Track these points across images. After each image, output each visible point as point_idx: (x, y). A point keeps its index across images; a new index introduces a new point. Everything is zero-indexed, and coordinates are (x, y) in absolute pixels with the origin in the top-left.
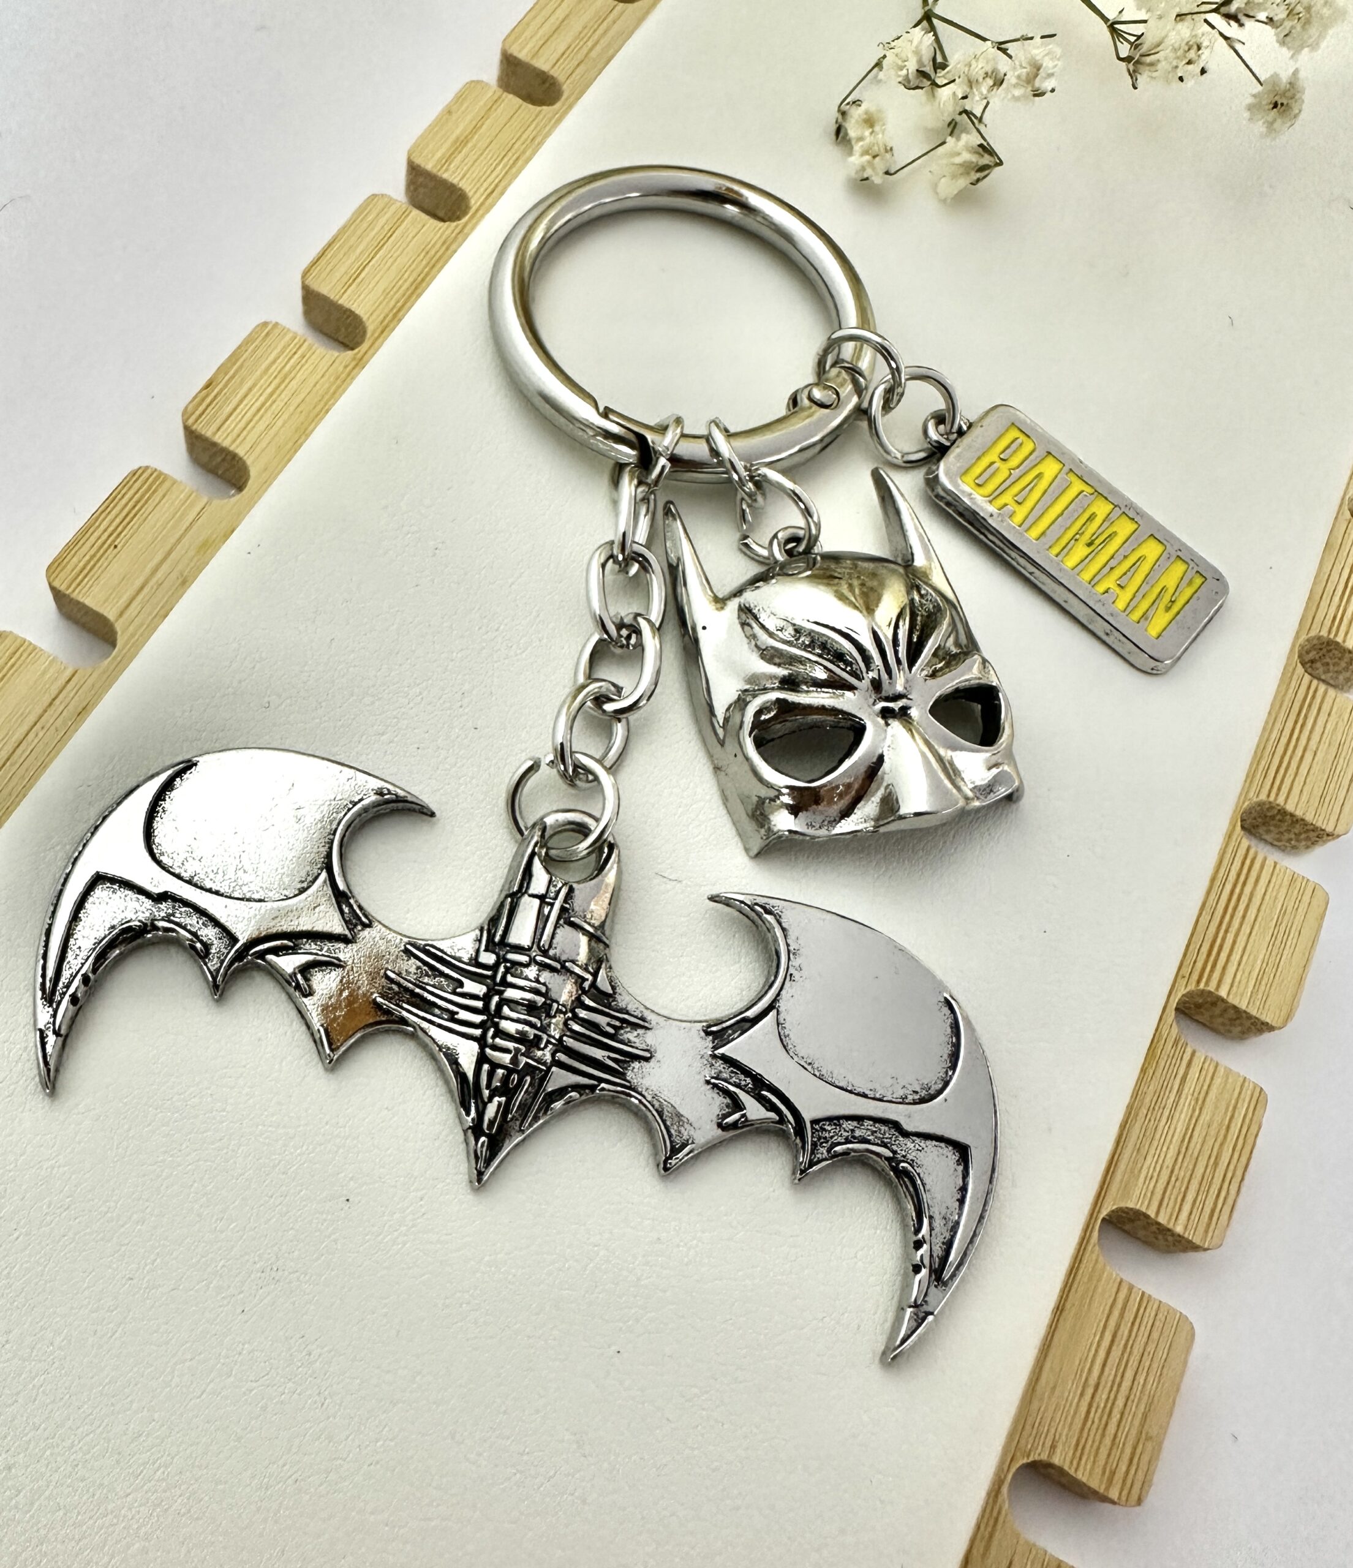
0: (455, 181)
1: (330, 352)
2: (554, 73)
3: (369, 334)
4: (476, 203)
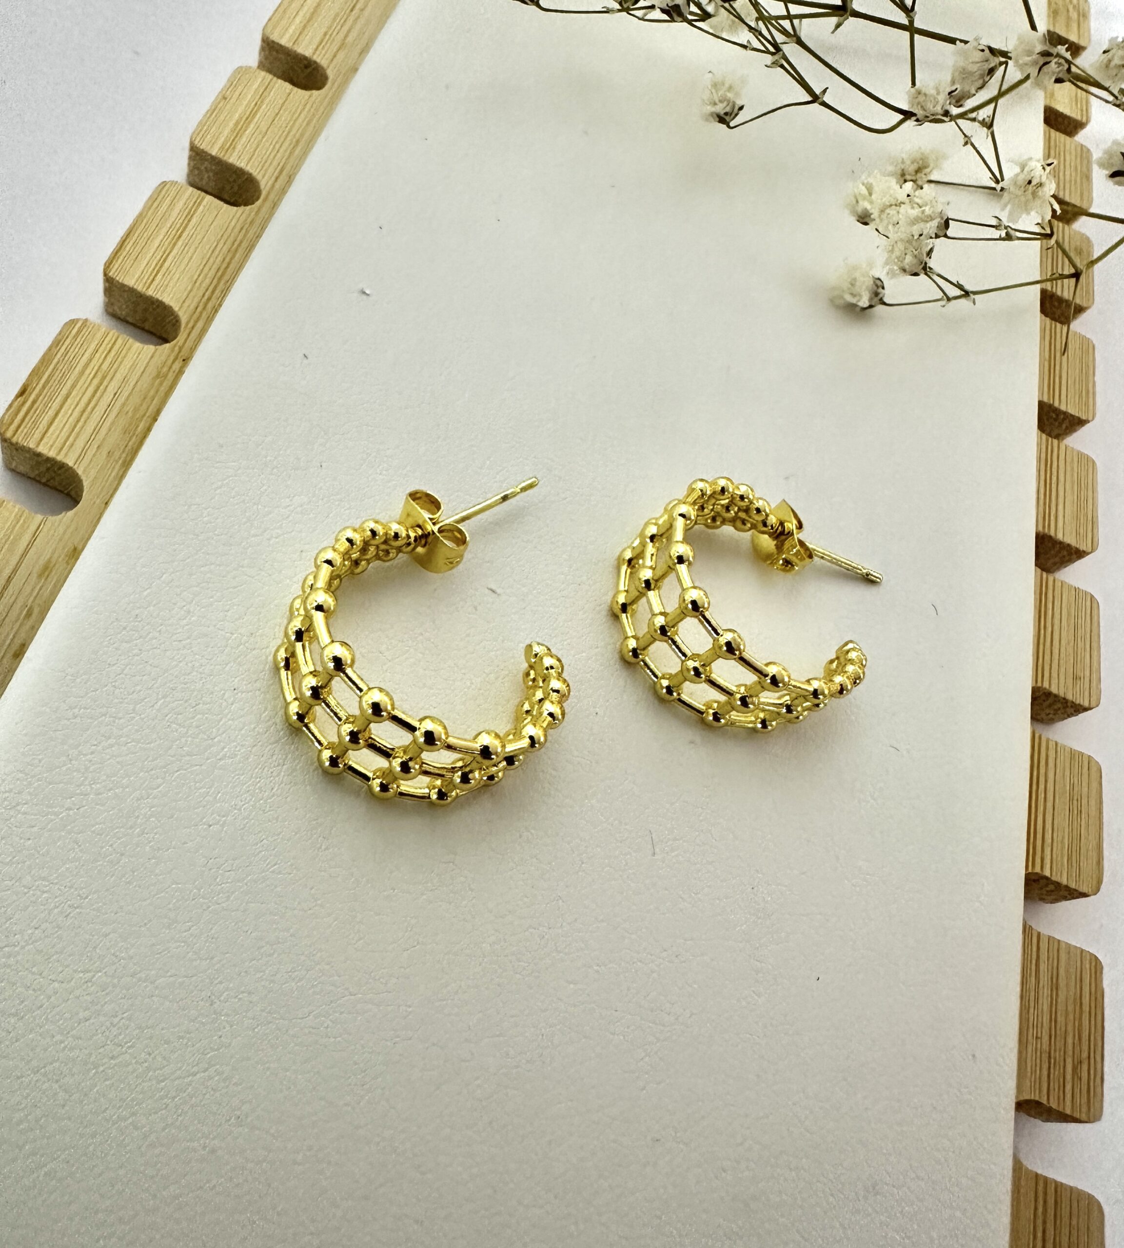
0: (241, 164)
1: (146, 346)
3: (183, 326)
4: (266, 186)
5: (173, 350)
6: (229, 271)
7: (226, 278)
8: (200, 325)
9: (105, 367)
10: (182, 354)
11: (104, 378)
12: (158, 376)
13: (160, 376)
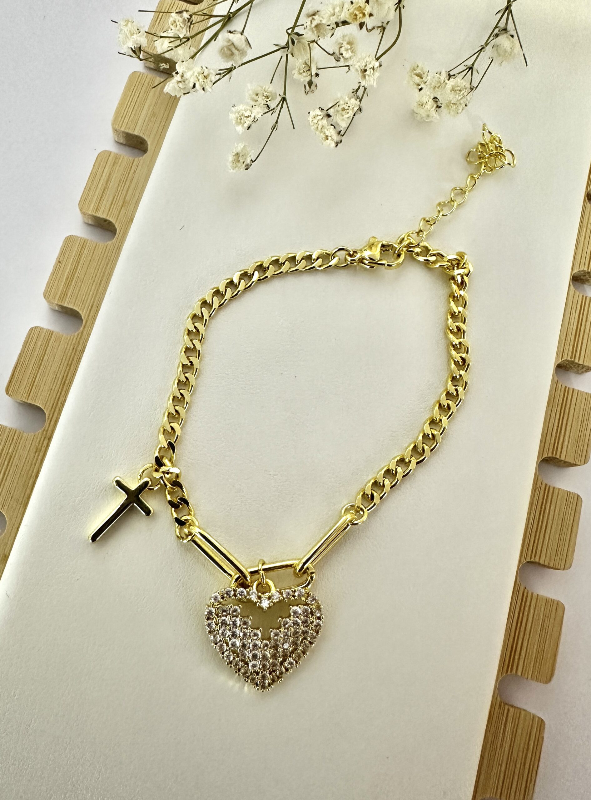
0: (70, 306)
2: (108, 218)
3: (47, 418)
4: (84, 318)
5: (42, 434)
6: (68, 378)
7: (67, 382)
8: (56, 414)
9: (10, 451)
10: (47, 435)
11: (11, 457)
12: (36, 451)
13: (38, 450)
